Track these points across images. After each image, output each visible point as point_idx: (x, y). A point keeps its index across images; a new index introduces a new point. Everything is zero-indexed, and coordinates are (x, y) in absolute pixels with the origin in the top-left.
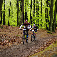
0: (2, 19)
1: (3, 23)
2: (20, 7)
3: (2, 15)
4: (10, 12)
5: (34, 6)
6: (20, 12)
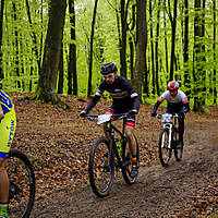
0: (66, 73)
1: (70, 87)
2: (130, 27)
3: (65, 57)
5: (187, 19)
6: (131, 43)
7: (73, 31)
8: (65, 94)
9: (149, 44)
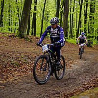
0: (31, 26)
2: (61, 6)
4: (45, 13)
5: (87, 4)
6: (61, 14)
7: (35, 7)
8: (30, 35)
9: (69, 15)
